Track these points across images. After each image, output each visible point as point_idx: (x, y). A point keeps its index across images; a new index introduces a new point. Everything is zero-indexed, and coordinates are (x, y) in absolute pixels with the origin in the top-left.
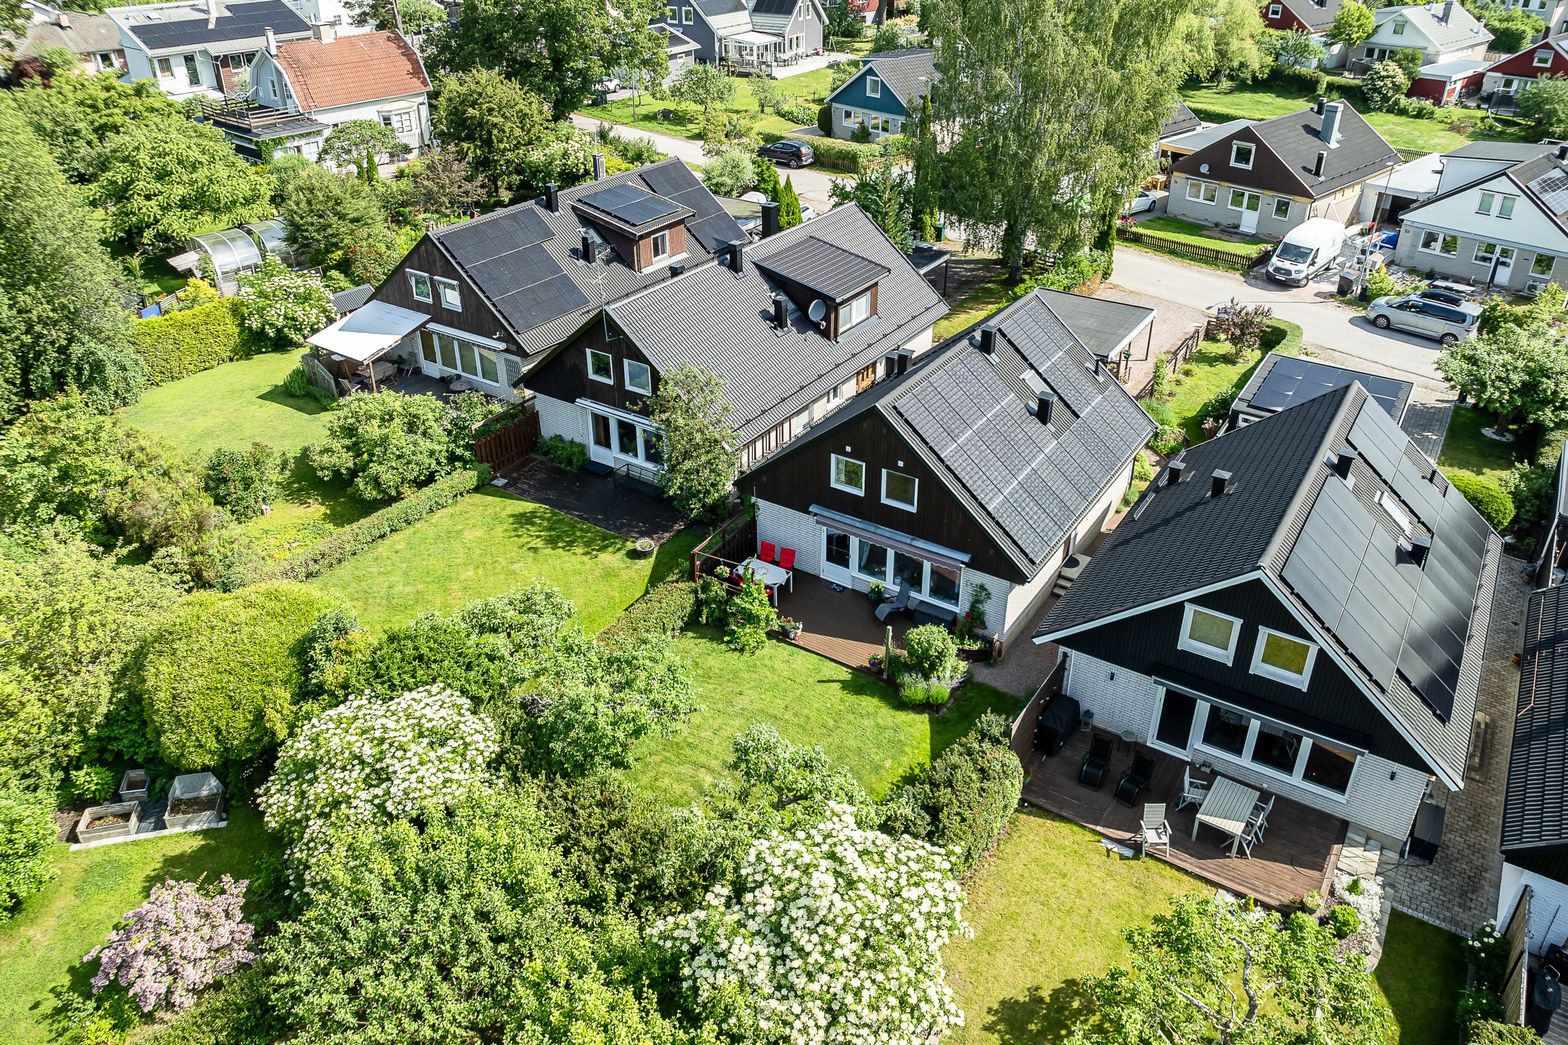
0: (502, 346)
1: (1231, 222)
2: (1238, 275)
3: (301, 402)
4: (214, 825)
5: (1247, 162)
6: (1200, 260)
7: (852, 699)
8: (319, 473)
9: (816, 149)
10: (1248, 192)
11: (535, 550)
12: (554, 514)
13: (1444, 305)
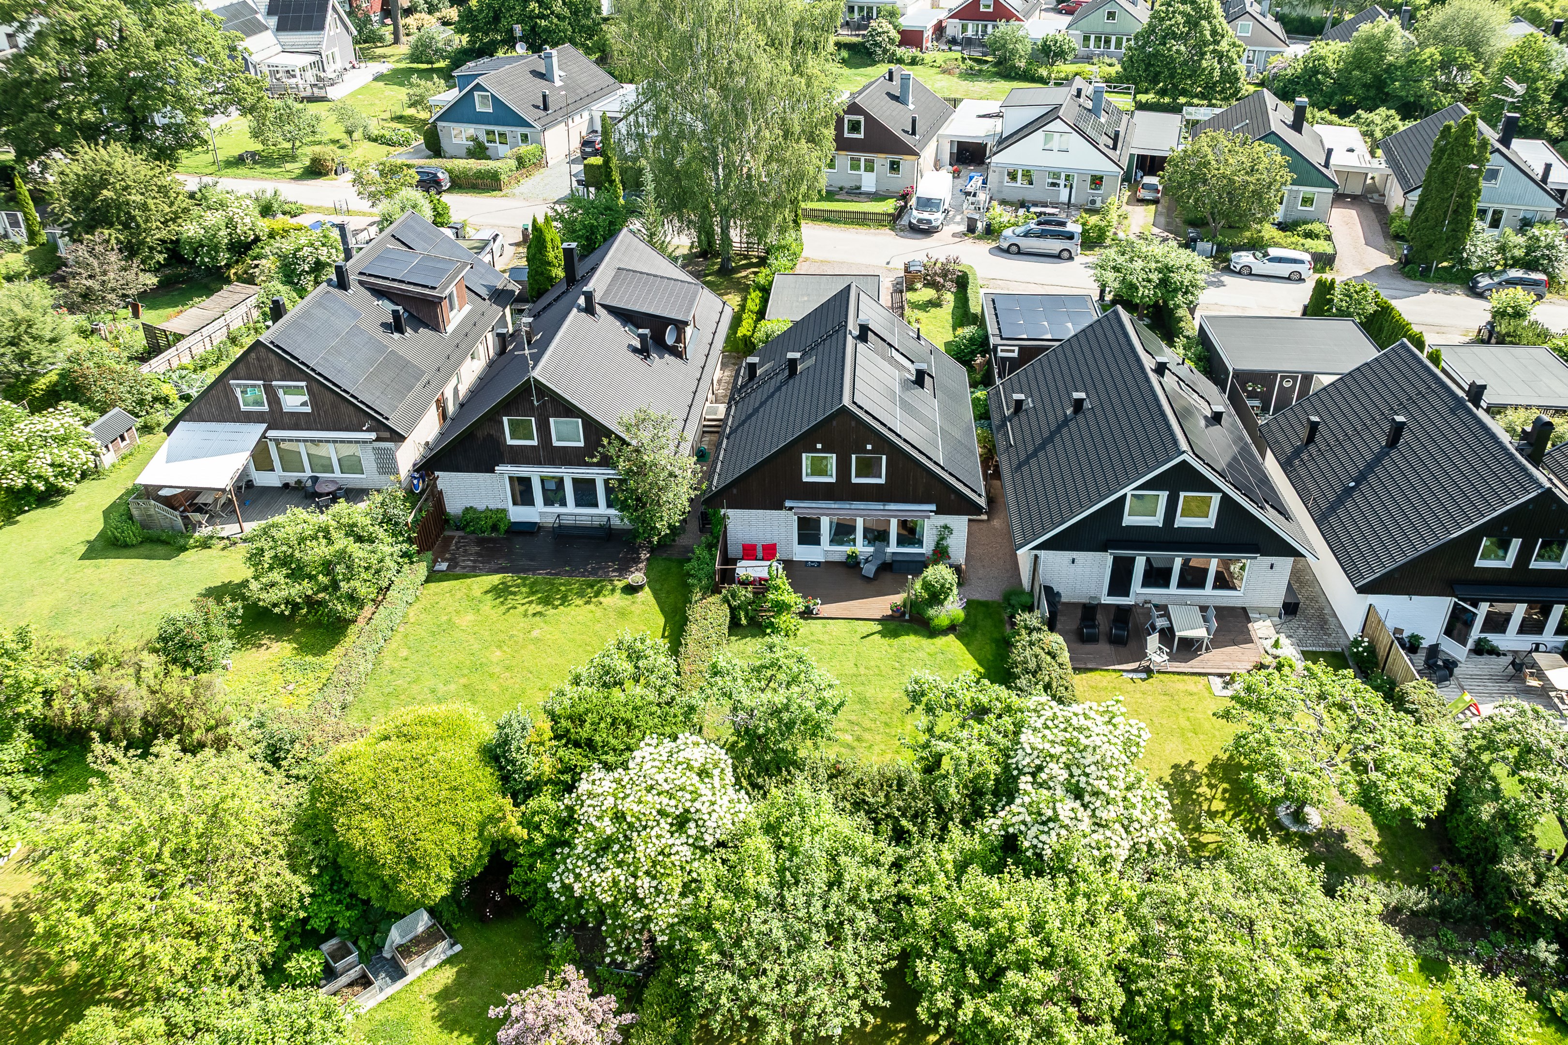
0: (373, 436)
1: (853, 184)
2: (887, 230)
3: (142, 550)
4: (450, 953)
5: (859, 132)
6: (852, 223)
7: (895, 642)
8: (276, 610)
9: (450, 172)
10: (863, 157)
11: (540, 614)
12: (525, 579)
13: (1057, 228)
